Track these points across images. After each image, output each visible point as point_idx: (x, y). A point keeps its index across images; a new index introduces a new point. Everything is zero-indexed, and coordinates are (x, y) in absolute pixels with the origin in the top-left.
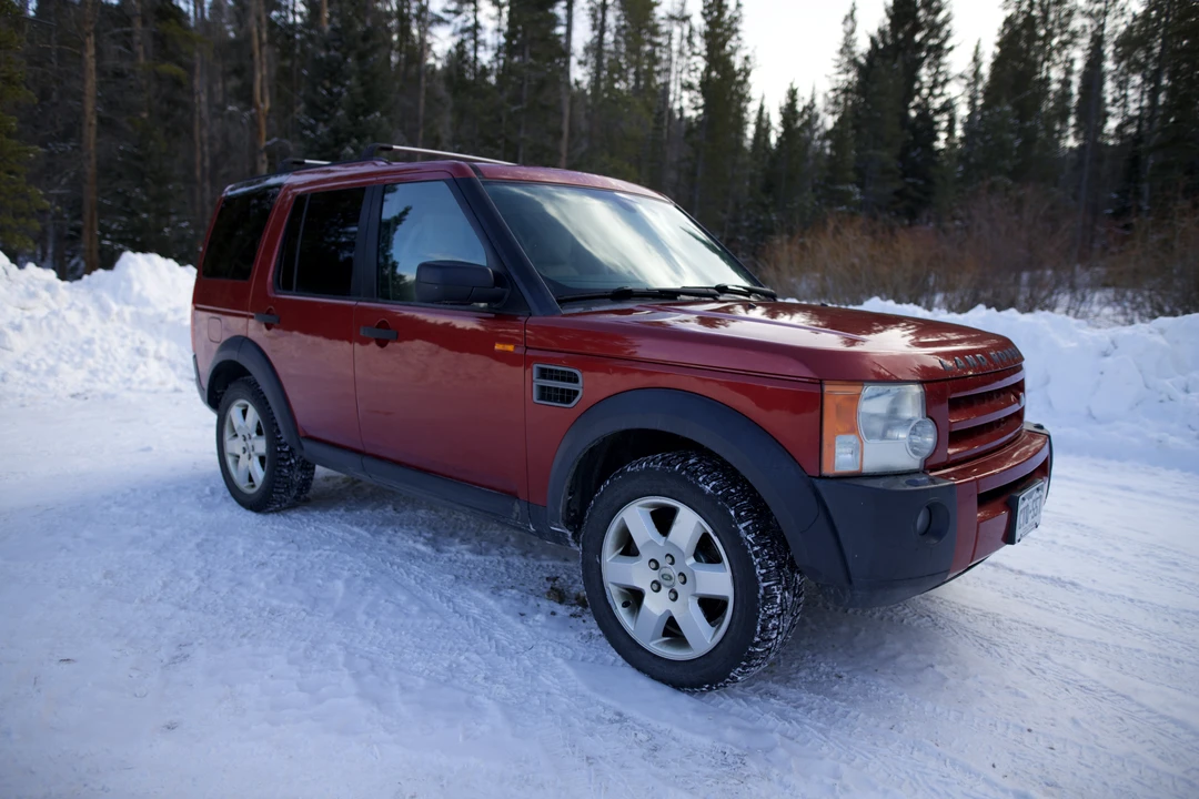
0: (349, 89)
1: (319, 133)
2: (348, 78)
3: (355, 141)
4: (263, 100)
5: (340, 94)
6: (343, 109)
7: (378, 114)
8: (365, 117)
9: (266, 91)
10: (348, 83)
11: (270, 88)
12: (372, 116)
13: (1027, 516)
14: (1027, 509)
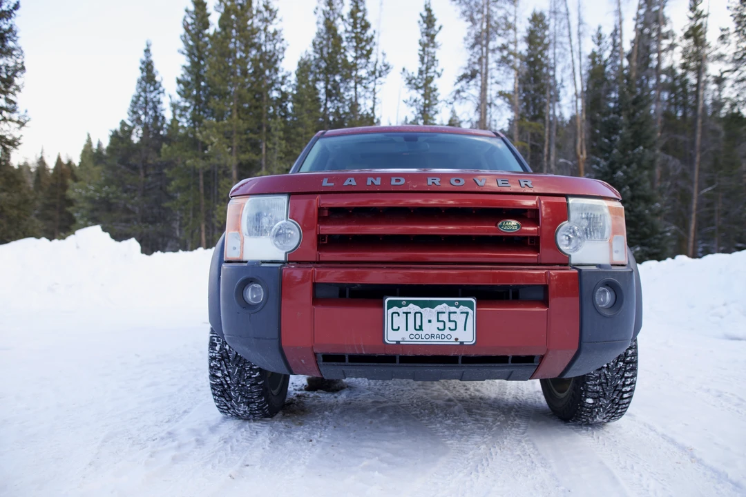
0: (621, 136)
1: (601, 165)
2: (621, 129)
3: (625, 167)
4: (582, 153)
5: (615, 140)
6: (617, 148)
7: (641, 148)
8: (632, 150)
9: (584, 147)
10: (620, 132)
11: (586, 146)
12: (636, 151)
13: (418, 323)
14: (418, 316)
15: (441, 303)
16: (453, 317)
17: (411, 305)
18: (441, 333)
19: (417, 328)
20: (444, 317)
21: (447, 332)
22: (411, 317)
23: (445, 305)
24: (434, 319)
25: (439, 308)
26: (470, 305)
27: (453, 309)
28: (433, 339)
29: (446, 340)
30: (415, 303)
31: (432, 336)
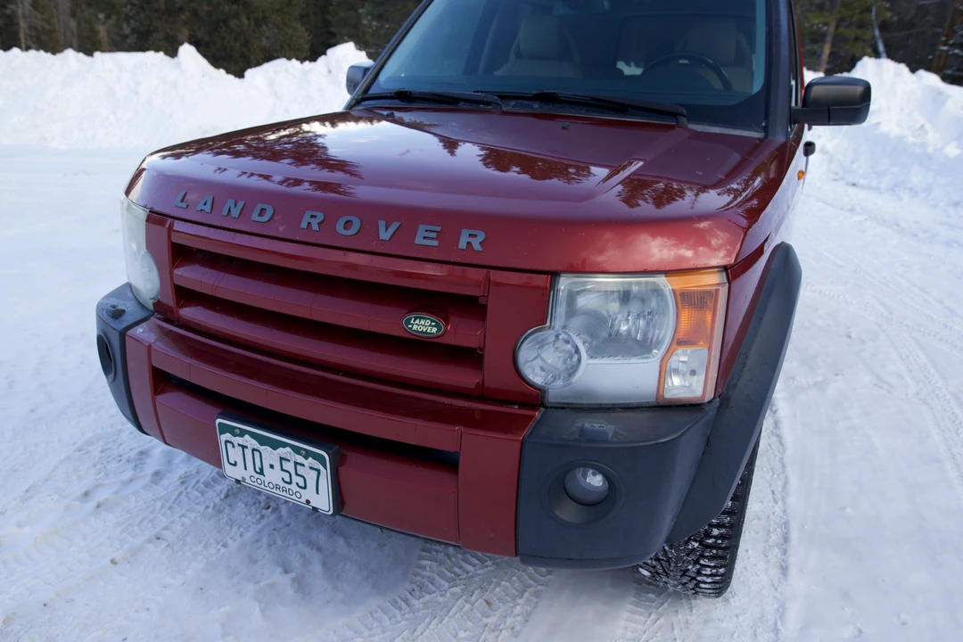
13: (258, 465)
14: (257, 454)
15: (285, 445)
16: (300, 470)
17: (247, 437)
18: (287, 486)
19: (258, 470)
20: (289, 466)
21: (294, 487)
22: (248, 453)
23: (288, 449)
24: (277, 466)
25: (282, 451)
26: (320, 459)
27: (300, 459)
28: (278, 492)
29: (294, 497)
30: (253, 435)
31: (277, 487)
